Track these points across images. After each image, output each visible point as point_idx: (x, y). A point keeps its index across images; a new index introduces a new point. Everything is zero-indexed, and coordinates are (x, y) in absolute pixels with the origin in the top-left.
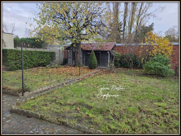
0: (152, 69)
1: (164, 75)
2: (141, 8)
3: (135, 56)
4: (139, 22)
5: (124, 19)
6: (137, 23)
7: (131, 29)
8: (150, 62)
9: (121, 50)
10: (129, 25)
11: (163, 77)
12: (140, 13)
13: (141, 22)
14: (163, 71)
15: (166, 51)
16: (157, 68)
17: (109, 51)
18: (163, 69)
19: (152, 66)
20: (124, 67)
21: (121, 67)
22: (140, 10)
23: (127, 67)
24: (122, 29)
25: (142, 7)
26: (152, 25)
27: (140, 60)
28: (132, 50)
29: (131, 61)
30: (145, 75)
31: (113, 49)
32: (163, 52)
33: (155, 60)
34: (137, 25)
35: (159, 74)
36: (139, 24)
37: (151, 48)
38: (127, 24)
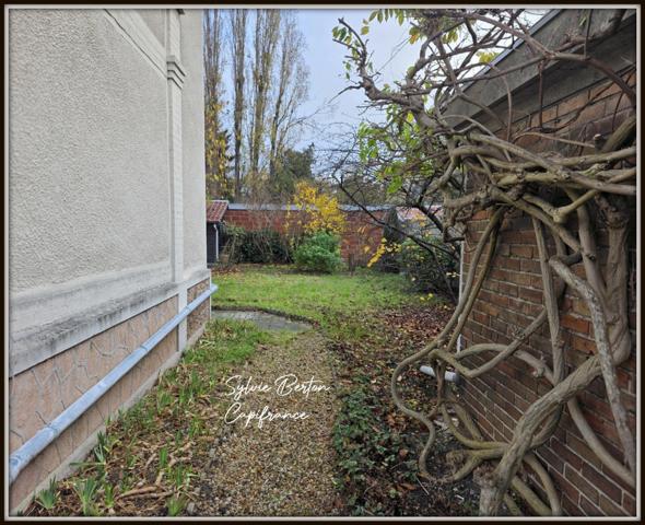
0: (308, 259)
1: (330, 269)
2: (280, 102)
3: (277, 235)
4: (278, 139)
5: (236, 126)
6: (273, 143)
7: (257, 157)
8: (306, 246)
9: (243, 219)
10: (250, 144)
11: (328, 273)
12: (277, 114)
13: (281, 139)
14: (327, 262)
15: (335, 223)
16: (318, 257)
17: (217, 223)
18: (328, 259)
19: (309, 253)
20: (253, 262)
21: (245, 261)
22: (278, 107)
23: (261, 262)
24: (231, 152)
25: (283, 98)
26: (311, 150)
27: (288, 243)
28: (268, 220)
29: (268, 248)
30: (299, 271)
31: (223, 218)
32: (329, 226)
33: (314, 243)
34: (273, 147)
35: (321, 267)
36: (276, 146)
37: (306, 217)
38: (245, 141)
